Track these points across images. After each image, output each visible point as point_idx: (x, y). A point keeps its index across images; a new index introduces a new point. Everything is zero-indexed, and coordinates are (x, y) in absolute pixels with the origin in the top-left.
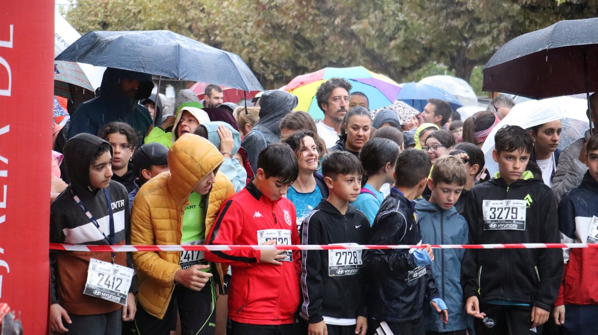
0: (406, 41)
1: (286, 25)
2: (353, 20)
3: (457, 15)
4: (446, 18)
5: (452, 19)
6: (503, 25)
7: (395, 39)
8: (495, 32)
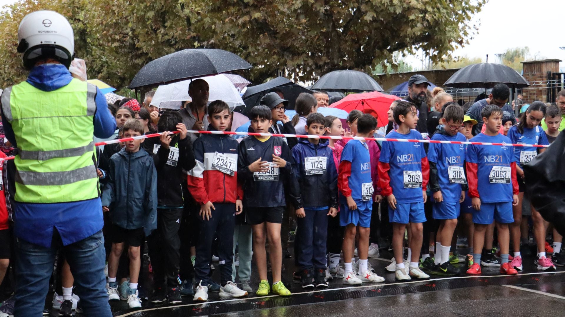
0: (108, 73)
3: (139, 56)
4: (132, 59)
5: (136, 59)
7: (101, 72)
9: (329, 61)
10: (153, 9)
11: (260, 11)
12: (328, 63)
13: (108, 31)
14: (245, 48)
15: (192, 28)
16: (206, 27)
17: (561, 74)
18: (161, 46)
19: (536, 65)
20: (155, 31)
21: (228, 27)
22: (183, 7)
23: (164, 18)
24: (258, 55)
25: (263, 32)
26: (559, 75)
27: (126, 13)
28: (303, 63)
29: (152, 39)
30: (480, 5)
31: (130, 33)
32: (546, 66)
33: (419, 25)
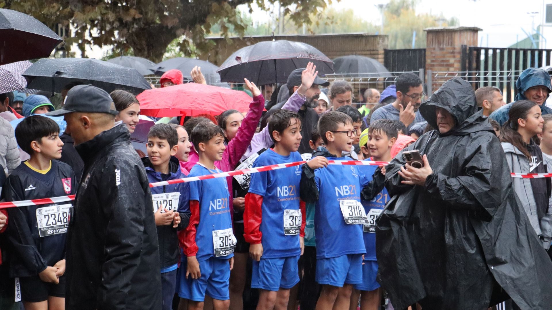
9: (141, 16)
12: (139, 19)
17: (481, 48)
19: (445, 34)
26: (478, 50)
28: (99, 18)
32: (460, 36)
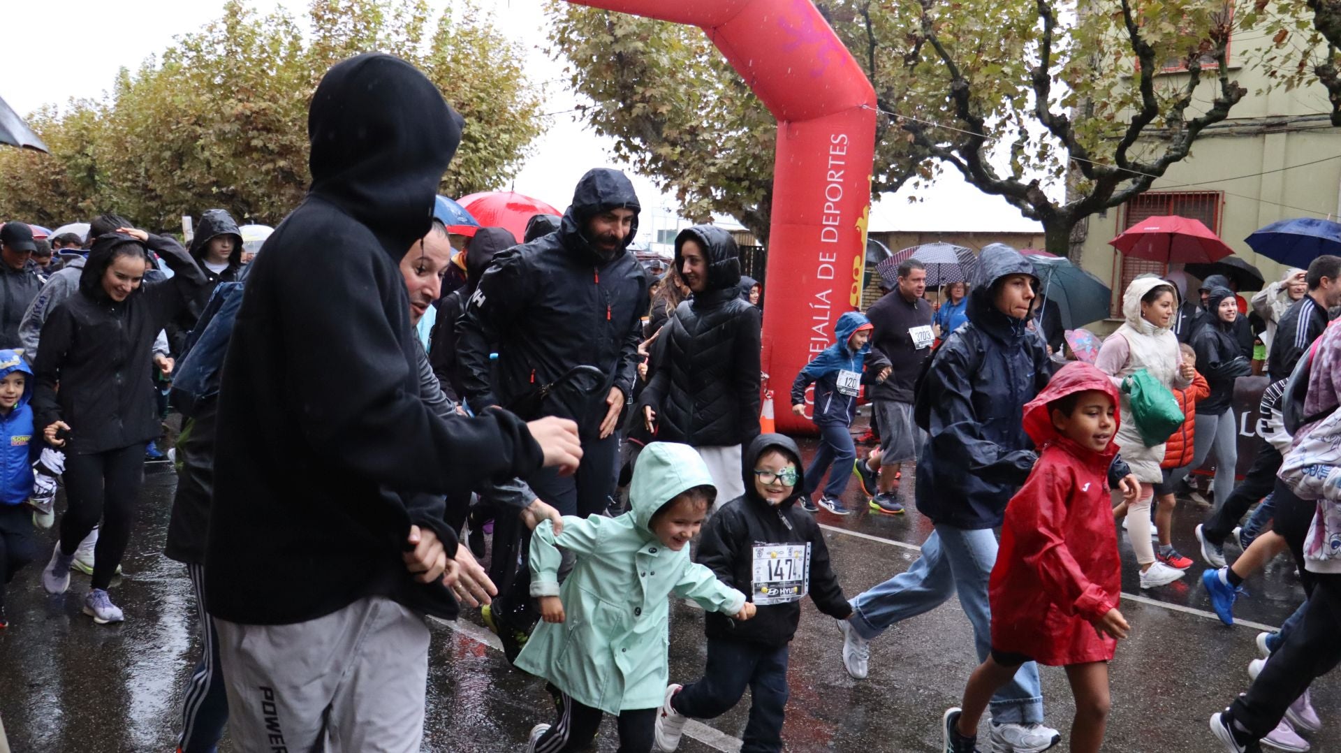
1: (31, 202)
2: (80, 199)
3: (153, 199)
4: (145, 201)
6: (183, 206)
8: (179, 211)
10: (170, 149)
11: (285, 159)
13: (119, 169)
14: (269, 197)
15: (212, 172)
16: (228, 171)
18: (177, 190)
20: (171, 172)
21: (249, 174)
22: (203, 148)
23: (181, 159)
24: (282, 205)
25: (289, 183)
27: (139, 152)
29: (166, 181)
30: (515, 172)
31: (143, 174)
33: (451, 187)
